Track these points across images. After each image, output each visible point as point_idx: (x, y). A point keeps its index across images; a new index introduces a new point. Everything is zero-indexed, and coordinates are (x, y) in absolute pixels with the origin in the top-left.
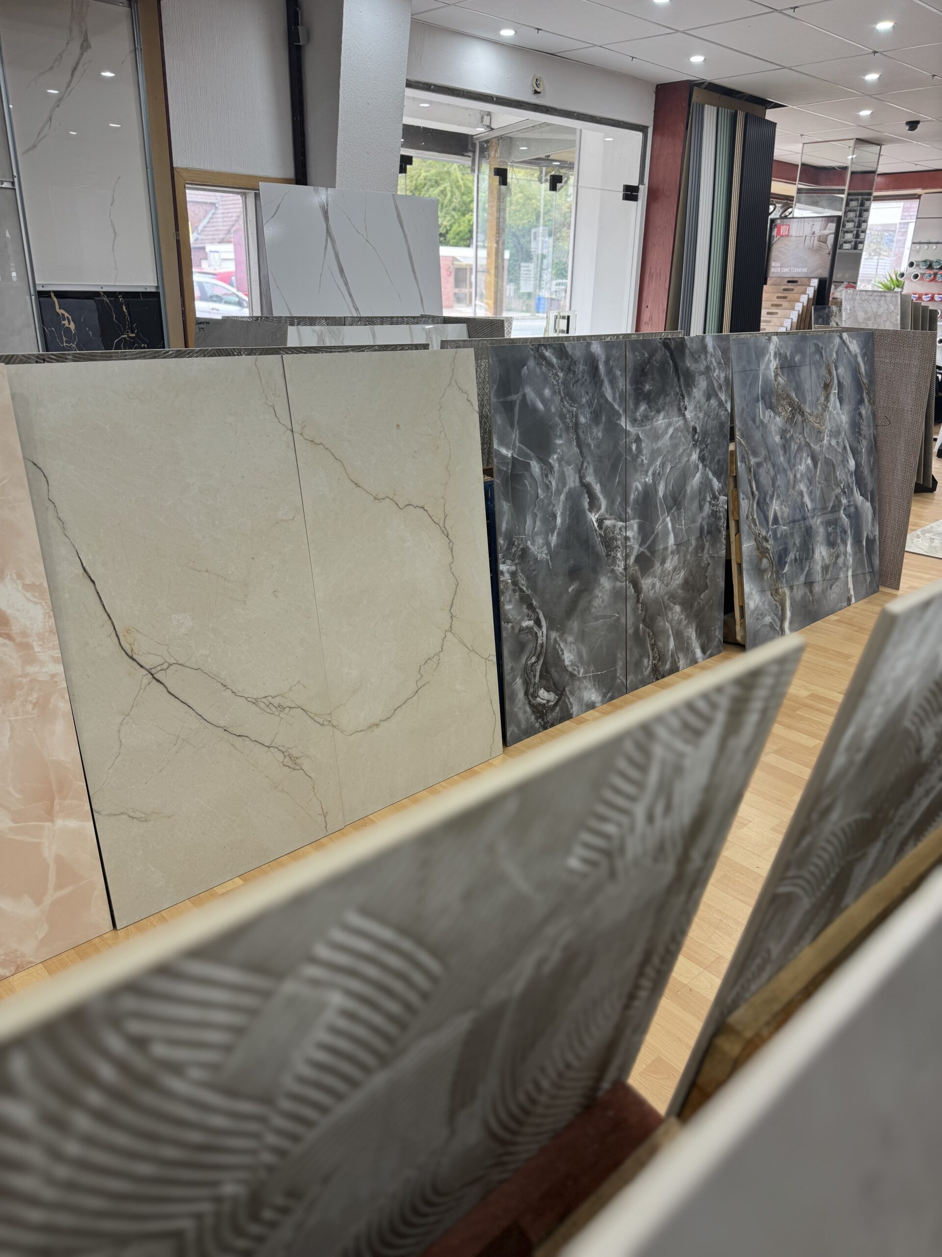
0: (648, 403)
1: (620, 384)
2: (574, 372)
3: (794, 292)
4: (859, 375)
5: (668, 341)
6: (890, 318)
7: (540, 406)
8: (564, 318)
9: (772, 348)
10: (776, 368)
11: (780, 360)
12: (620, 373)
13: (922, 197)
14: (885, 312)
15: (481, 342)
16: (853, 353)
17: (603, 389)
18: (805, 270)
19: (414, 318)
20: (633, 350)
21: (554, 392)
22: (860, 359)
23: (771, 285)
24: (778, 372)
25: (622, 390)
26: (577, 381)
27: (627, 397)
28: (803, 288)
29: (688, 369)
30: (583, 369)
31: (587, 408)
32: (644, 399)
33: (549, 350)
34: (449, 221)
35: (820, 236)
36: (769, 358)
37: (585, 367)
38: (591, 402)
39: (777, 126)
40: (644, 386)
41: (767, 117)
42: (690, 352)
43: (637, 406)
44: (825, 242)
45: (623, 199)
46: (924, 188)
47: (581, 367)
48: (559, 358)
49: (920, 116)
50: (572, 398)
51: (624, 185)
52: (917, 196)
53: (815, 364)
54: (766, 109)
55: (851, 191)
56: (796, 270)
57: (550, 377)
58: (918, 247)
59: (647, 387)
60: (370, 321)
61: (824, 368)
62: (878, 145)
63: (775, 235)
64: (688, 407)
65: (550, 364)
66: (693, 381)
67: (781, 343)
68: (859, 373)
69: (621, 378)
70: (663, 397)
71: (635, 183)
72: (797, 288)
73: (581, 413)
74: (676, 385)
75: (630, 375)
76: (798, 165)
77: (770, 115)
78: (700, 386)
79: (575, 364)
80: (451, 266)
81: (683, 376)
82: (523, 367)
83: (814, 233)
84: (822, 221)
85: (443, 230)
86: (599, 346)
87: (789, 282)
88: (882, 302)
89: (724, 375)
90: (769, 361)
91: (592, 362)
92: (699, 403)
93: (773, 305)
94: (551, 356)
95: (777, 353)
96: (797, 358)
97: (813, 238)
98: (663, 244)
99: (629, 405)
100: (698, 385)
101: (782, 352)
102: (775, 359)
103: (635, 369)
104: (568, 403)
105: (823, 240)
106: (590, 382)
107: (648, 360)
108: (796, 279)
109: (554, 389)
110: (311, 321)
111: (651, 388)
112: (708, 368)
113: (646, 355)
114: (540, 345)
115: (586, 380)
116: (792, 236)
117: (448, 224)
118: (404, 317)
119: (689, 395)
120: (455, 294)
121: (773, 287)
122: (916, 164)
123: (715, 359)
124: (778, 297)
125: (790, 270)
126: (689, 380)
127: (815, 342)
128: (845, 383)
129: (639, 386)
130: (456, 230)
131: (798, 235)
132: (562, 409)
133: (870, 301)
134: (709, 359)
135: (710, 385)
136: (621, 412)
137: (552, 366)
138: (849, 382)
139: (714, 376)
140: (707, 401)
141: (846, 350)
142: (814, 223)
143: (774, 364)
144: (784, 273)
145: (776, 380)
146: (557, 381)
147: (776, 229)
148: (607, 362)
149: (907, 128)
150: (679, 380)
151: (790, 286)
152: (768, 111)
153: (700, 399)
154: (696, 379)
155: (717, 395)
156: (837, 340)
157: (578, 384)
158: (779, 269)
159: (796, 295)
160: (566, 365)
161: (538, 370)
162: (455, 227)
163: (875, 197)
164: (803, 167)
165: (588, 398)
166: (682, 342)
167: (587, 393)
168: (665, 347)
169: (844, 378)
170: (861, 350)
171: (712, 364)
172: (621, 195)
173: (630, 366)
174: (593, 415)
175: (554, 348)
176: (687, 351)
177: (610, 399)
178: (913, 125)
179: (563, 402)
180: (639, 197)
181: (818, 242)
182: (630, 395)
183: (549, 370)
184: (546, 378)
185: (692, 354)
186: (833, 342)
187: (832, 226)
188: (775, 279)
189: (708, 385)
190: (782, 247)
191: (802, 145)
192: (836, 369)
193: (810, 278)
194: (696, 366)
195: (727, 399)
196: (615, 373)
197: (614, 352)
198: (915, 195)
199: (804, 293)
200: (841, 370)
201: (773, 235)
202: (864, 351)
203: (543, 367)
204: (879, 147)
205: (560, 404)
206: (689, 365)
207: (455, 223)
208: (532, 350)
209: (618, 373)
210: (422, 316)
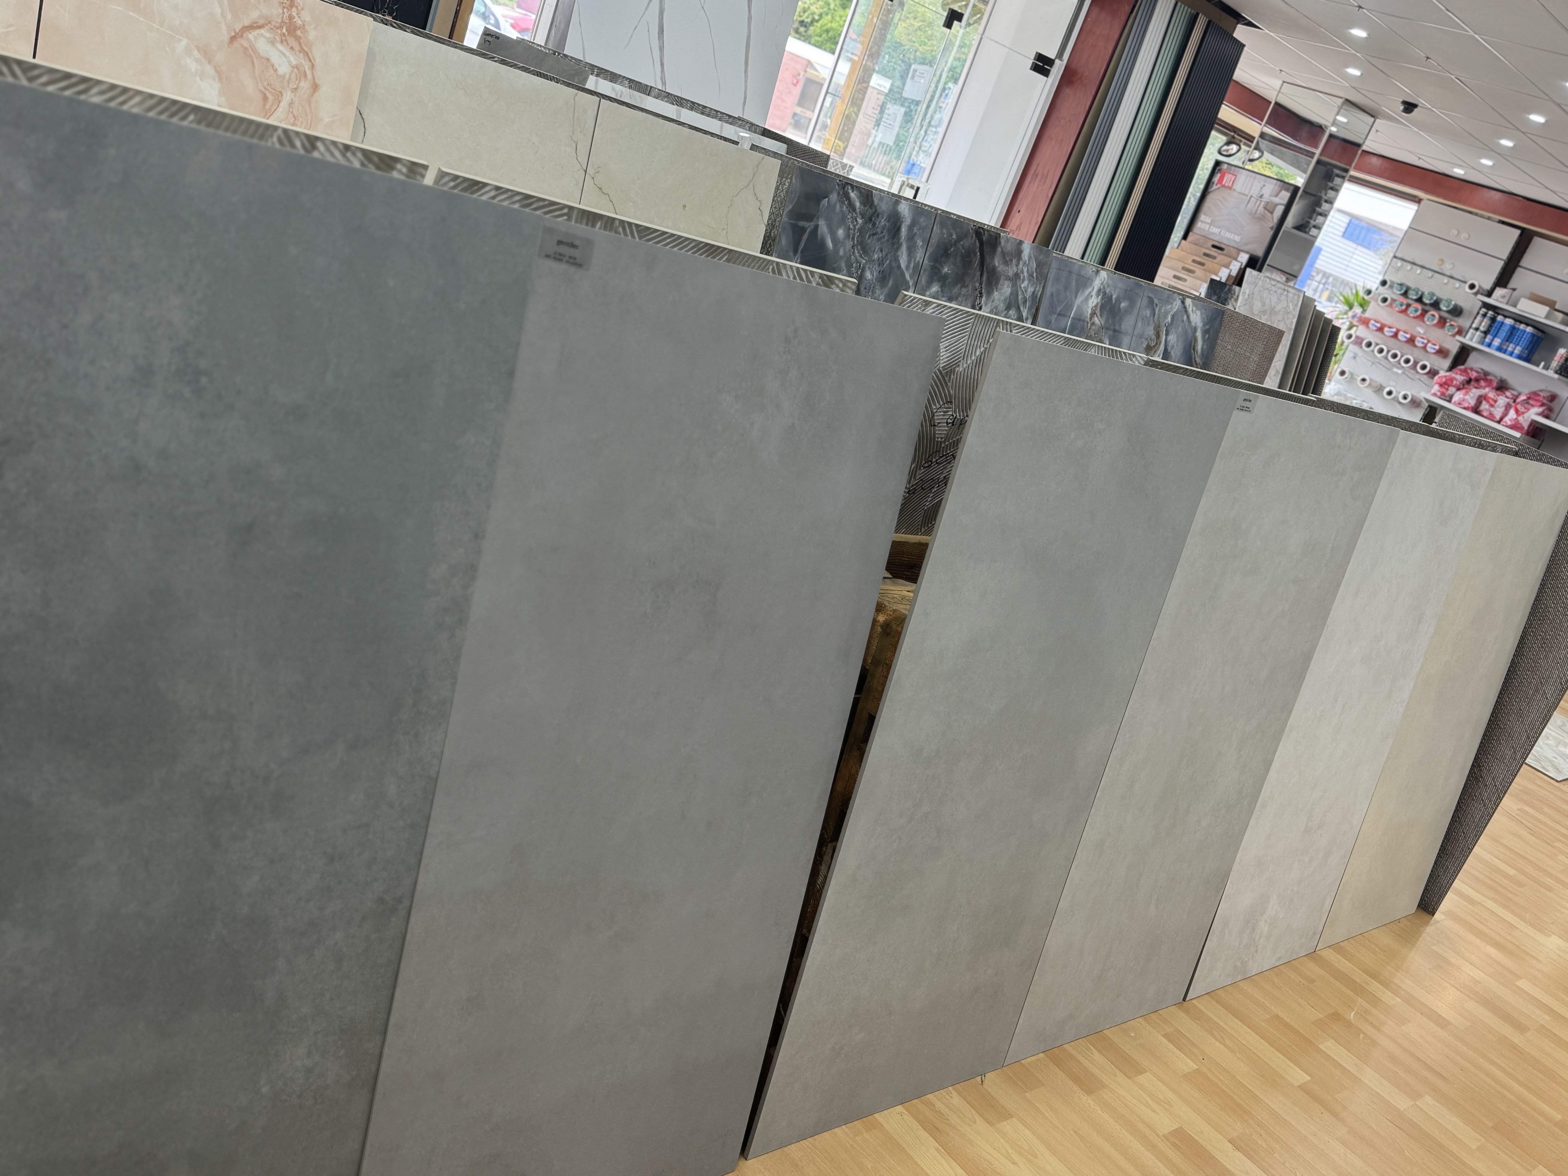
0: (941, 287)
1: (918, 255)
2: (874, 224)
3: (1215, 261)
4: (1193, 351)
5: (982, 231)
6: (1286, 319)
7: (830, 244)
8: (912, 187)
9: (1097, 284)
10: (1096, 306)
11: (1102, 299)
12: (921, 243)
13: (1423, 203)
14: (1283, 310)
15: (792, 161)
16: (1193, 324)
17: (899, 253)
18: (1237, 238)
19: (730, 116)
20: (943, 225)
21: (848, 236)
22: (1199, 334)
23: (1190, 242)
24: (1097, 312)
25: (919, 261)
26: (874, 234)
27: (922, 272)
28: (1227, 259)
29: (994, 268)
30: (885, 224)
31: (877, 266)
32: (939, 281)
33: (855, 192)
34: (822, 8)
35: (1268, 203)
36: (1090, 292)
37: (887, 224)
38: (882, 261)
39: (1245, 48)
40: (943, 269)
41: (1236, 35)
42: (1002, 251)
43: (929, 284)
44: (1272, 213)
45: (1031, 69)
46: (1427, 191)
47: (882, 222)
48: (863, 203)
49: (1420, 101)
50: (865, 250)
51: (1037, 53)
52: (1417, 200)
53: (1143, 319)
54: (1238, 23)
55: (1324, 159)
56: (1228, 235)
57: (848, 219)
58: (1399, 263)
59: (946, 269)
60: (679, 101)
61: (1152, 328)
62: (1372, 116)
63: (1216, 182)
64: (983, 307)
65: (851, 205)
66: (997, 283)
67: (1110, 282)
68: (1194, 349)
69: (921, 250)
70: (959, 286)
71: (1052, 55)
72: (1221, 257)
73: (869, 268)
74: (977, 280)
75: (931, 251)
76: (1270, 103)
77: (1240, 33)
78: (1003, 291)
79: (878, 216)
80: (802, 73)
81: (988, 273)
82: (826, 198)
83: (1261, 196)
84: (1276, 185)
85: (807, 17)
86: (907, 208)
87: (1214, 246)
88: (1283, 297)
89: (1032, 290)
90: (1090, 296)
91: (895, 221)
92: (996, 309)
93: (1184, 269)
94: (856, 199)
95: (1102, 291)
96: (1123, 305)
97: (1259, 202)
98: (1062, 140)
99: (921, 280)
100: (1001, 289)
101: (1107, 291)
102: (1098, 297)
103: (938, 246)
104: (859, 252)
105: (1270, 208)
106: (888, 241)
107: (955, 242)
108: (1223, 246)
109: (849, 232)
110: (613, 77)
111: (950, 272)
112: (1017, 275)
113: (954, 237)
114: (848, 184)
115: (884, 236)
116: (1234, 190)
117: (817, 12)
118: (718, 111)
119: (990, 293)
120: (795, 114)
121: (1193, 246)
122: (1420, 158)
123: (1028, 269)
124: (1194, 261)
125: (1220, 233)
126: (992, 280)
127: (1150, 295)
128: (1172, 354)
129: (938, 265)
130: (826, 24)
131: (1242, 192)
132: (850, 256)
133: (1272, 292)
134: (1021, 266)
135: (1015, 294)
136: (911, 284)
137: (854, 210)
138: (1179, 354)
139: (1021, 287)
140: (1005, 310)
141: (1185, 318)
142: (1266, 184)
143: (1094, 301)
144: (1214, 234)
145: (1091, 319)
146: (854, 226)
147: (1219, 175)
148: (911, 228)
149: (1402, 108)
150: (982, 275)
151: (1214, 252)
152: (1240, 27)
153: (999, 305)
154: (1001, 282)
155: (1018, 309)
156: (1178, 303)
157: (875, 237)
158: (1208, 226)
159: (1215, 265)
160: (868, 213)
161: (838, 206)
162: (827, 19)
163: (1351, 177)
164: (1277, 107)
165: (880, 255)
166: (996, 238)
167: (881, 251)
168: (976, 236)
169: (1173, 347)
170: (1204, 325)
171: (1023, 273)
172: (1030, 63)
173: (934, 241)
174: (881, 275)
175: (861, 192)
176: (999, 249)
177: (903, 266)
178: (1409, 107)
179: (854, 250)
180: (1051, 73)
181: (1263, 210)
182: (925, 270)
183: (849, 211)
184: (843, 219)
185: (1004, 254)
186: (1172, 304)
187: (1286, 195)
188: (1199, 237)
189: (1011, 294)
190: (1220, 200)
191: (1281, 82)
192: (1167, 335)
193: (1239, 251)
194: (1004, 268)
195: (1029, 317)
196: (916, 242)
197: (922, 220)
198: (1415, 197)
199: (1227, 266)
200: (1172, 338)
201: (1213, 181)
202: (1207, 327)
203: (845, 206)
204: (1373, 119)
205: (850, 250)
206: (997, 264)
207: (827, 14)
208: (838, 185)
209: (920, 243)
210: (739, 119)
